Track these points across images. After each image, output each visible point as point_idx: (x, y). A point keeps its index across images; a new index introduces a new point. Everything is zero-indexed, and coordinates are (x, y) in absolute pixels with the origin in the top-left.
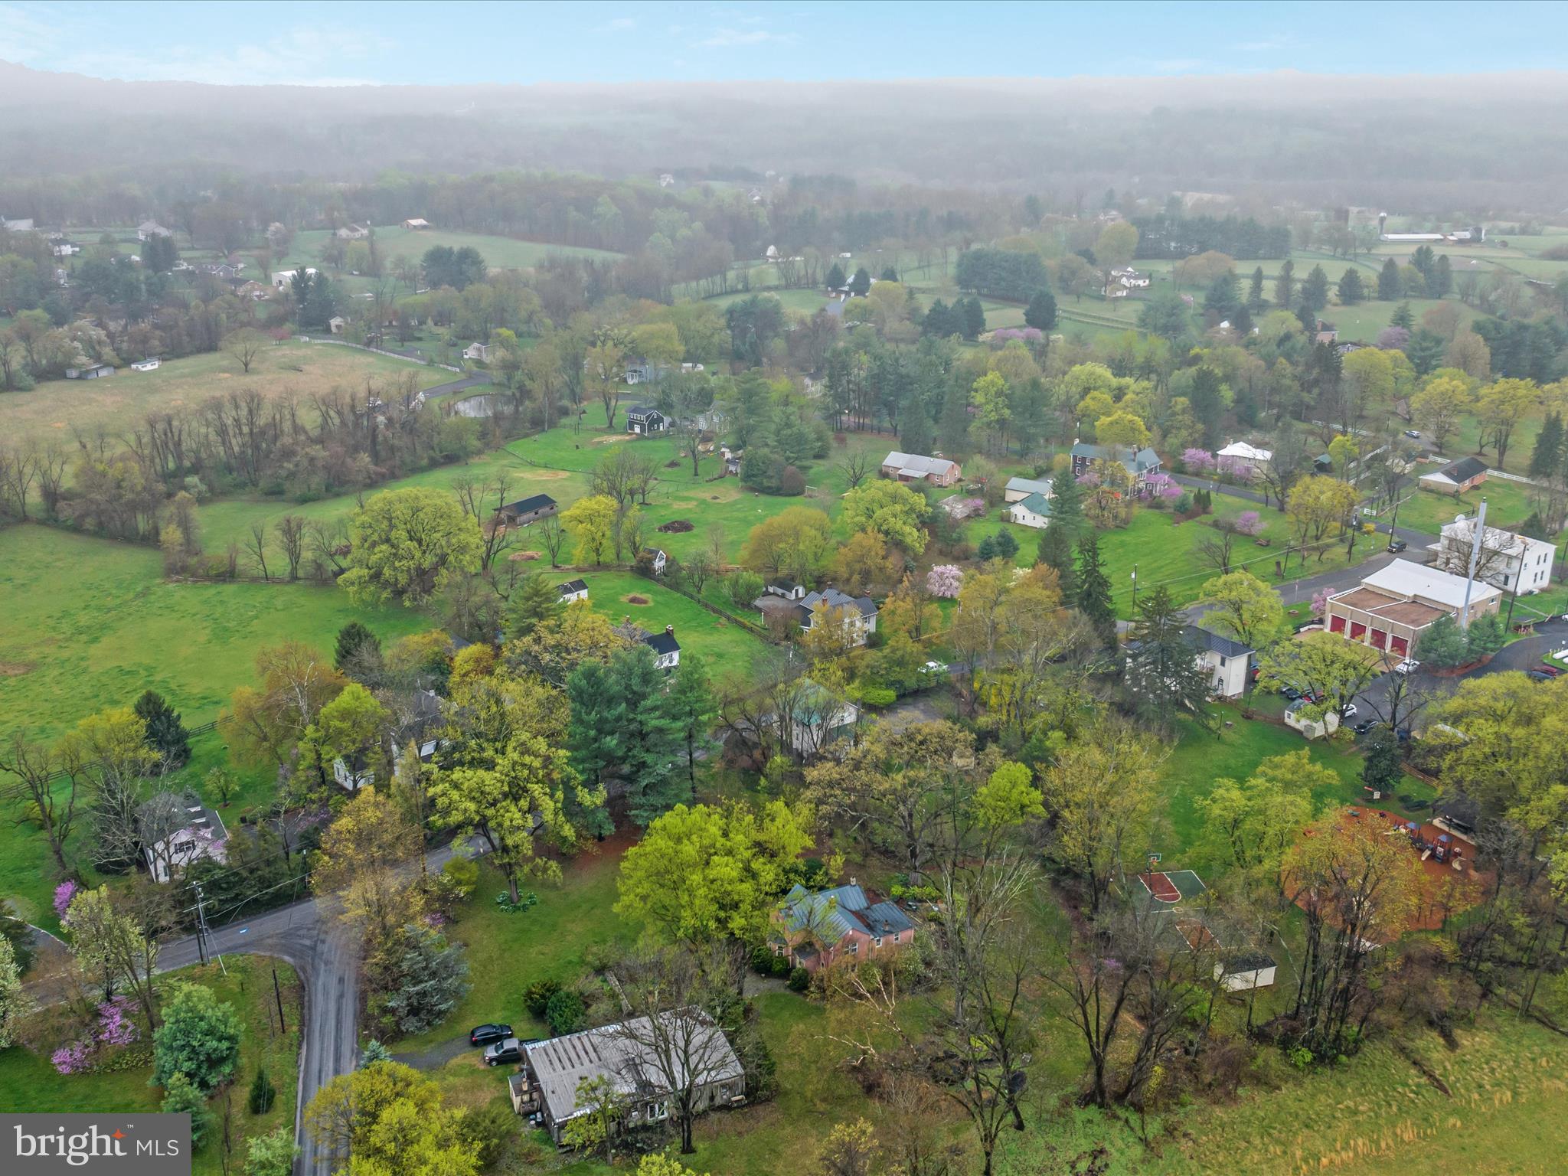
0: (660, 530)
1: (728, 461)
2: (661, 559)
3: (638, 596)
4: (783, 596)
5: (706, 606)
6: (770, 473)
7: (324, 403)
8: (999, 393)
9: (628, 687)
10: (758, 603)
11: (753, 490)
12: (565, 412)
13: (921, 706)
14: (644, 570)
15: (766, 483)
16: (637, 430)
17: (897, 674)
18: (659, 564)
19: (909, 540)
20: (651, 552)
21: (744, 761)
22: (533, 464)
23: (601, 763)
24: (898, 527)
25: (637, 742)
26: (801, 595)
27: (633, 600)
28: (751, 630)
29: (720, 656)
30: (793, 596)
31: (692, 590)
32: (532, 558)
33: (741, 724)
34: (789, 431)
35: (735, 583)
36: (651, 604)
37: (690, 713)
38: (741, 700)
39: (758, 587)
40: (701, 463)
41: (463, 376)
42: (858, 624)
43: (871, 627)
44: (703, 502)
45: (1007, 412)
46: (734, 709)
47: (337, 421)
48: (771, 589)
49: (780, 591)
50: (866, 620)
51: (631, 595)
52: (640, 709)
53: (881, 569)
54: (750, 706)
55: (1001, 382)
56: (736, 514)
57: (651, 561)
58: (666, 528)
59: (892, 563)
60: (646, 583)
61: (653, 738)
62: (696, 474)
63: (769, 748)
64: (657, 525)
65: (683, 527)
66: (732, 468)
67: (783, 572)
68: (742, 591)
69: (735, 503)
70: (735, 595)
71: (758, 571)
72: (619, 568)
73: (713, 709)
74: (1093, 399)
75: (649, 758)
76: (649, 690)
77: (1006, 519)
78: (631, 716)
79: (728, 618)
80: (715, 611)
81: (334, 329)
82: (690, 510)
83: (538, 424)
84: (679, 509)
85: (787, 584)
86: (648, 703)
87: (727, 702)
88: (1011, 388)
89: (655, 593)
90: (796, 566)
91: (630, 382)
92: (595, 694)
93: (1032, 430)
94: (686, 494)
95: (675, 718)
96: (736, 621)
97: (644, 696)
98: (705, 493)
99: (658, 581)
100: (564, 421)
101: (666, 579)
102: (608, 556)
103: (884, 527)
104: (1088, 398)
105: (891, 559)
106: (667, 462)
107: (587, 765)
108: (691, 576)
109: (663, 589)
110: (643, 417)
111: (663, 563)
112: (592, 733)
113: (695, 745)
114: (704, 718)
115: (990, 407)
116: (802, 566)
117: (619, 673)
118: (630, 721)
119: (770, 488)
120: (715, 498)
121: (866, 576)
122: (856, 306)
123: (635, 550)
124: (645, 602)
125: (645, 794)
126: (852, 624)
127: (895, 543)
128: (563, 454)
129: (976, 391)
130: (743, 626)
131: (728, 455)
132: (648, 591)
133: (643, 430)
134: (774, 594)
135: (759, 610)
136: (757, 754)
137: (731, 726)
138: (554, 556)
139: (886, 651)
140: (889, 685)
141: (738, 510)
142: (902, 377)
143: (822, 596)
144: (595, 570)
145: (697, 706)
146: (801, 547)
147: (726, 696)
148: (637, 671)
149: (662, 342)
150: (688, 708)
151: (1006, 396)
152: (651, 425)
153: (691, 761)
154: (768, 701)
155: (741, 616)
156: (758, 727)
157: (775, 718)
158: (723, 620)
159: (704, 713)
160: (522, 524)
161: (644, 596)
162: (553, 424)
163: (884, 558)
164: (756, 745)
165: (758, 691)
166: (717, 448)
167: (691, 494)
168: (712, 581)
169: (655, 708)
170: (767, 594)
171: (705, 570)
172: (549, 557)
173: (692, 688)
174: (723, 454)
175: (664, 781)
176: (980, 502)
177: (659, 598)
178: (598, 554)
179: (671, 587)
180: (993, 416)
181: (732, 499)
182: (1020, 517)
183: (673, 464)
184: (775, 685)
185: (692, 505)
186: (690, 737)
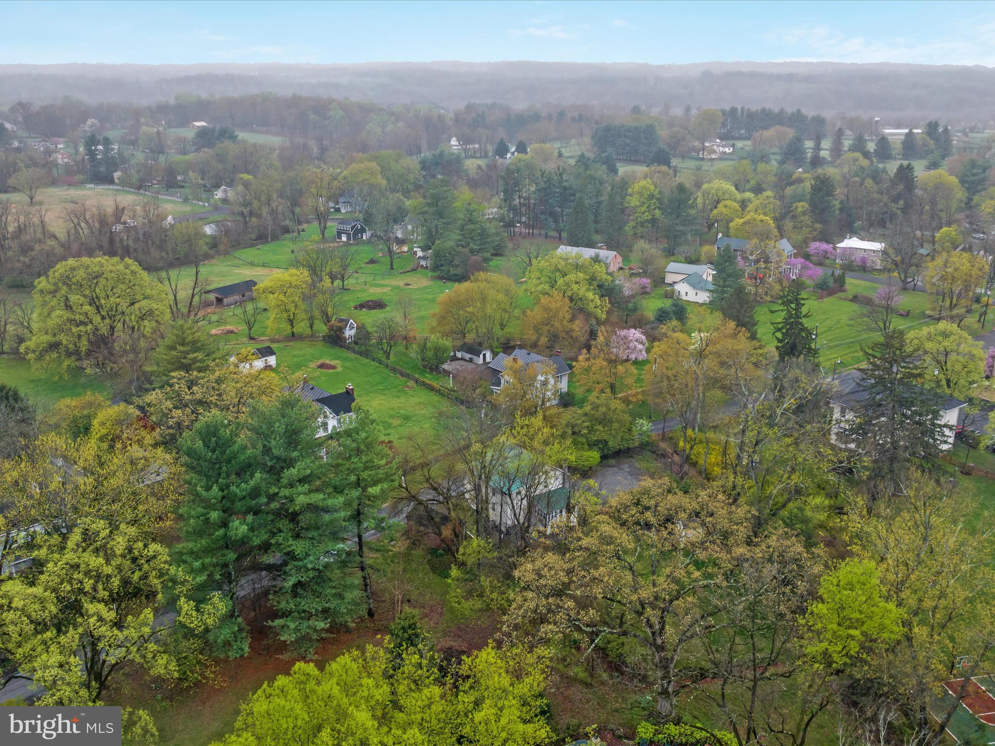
0: (356, 308)
1: (420, 257)
2: (351, 328)
3: (327, 362)
4: (471, 360)
5: (394, 370)
6: (456, 262)
7: (76, 216)
8: (651, 197)
9: (267, 450)
10: (446, 366)
11: (440, 278)
12: (286, 230)
13: (626, 467)
14: (335, 339)
15: (452, 271)
16: (344, 238)
17: (601, 432)
18: (349, 333)
19: (591, 307)
20: (341, 321)
21: (432, 540)
22: (252, 264)
23: (232, 556)
24: (581, 293)
25: (284, 524)
26: (488, 359)
27: (322, 366)
28: (438, 392)
29: (407, 418)
30: (480, 361)
31: (381, 355)
32: (232, 332)
33: (426, 495)
34: (472, 226)
35: (423, 348)
36: (339, 369)
37: (358, 484)
38: (425, 465)
39: (445, 350)
40: (395, 261)
41: (210, 209)
42: (552, 381)
43: (564, 386)
44: (398, 287)
45: (658, 212)
46: (418, 475)
47: (86, 231)
48: (459, 355)
49: (468, 356)
50: (558, 379)
51: (320, 362)
52: (284, 481)
53: (567, 333)
54: (436, 471)
55: (652, 188)
56: (425, 296)
57: (341, 330)
58: (361, 306)
59: (578, 327)
60: (336, 351)
61: (305, 519)
62: (392, 268)
63: (462, 523)
64: (352, 304)
65: (378, 305)
66: (423, 263)
67: (470, 338)
68: (430, 354)
69: (426, 288)
70: (423, 360)
71: (446, 335)
72: (312, 337)
73: (388, 478)
74: (726, 206)
75: (298, 547)
76: (295, 454)
77: (670, 295)
78: (273, 490)
79: (417, 381)
80: (402, 375)
81: (116, 181)
82: (385, 293)
83: (262, 238)
84: (373, 293)
85: (474, 350)
86: (293, 472)
87: (407, 469)
88: (660, 193)
89: (345, 359)
90: (483, 330)
91: (343, 211)
92: (218, 461)
93: (680, 228)
94: (382, 282)
95: (338, 490)
96: (424, 384)
97: (290, 463)
98: (399, 282)
99: (348, 348)
100: (287, 236)
101: (356, 348)
102: (301, 327)
103: (569, 293)
104: (720, 206)
105: (577, 322)
106: (367, 261)
107: (207, 560)
108: (380, 343)
109: (353, 356)
110: (349, 228)
111: (353, 332)
112: (214, 515)
113: (365, 525)
114: (374, 490)
115: (643, 209)
116: (489, 331)
117: (252, 429)
118: (272, 497)
119: (455, 275)
120: (408, 285)
121: (554, 338)
122: (520, 160)
123: (327, 319)
124: (334, 367)
125: (295, 594)
126: (545, 383)
127: (578, 308)
128: (280, 257)
129: (631, 195)
130: (431, 388)
131: (420, 254)
132: (338, 358)
133: (349, 238)
134: (462, 359)
135: (447, 373)
136: (447, 532)
137: (413, 498)
138: (250, 329)
139: (588, 408)
140: (591, 445)
141: (428, 293)
142: (565, 189)
143: (512, 356)
144: (289, 341)
145: (365, 475)
146: (489, 311)
147: (407, 461)
148: (280, 427)
149: (367, 176)
150: (353, 478)
151: (658, 199)
152: (355, 234)
153: (360, 544)
154: (460, 467)
155: (429, 379)
156: (447, 499)
157: (468, 487)
158: (411, 383)
159: (375, 483)
160: (229, 305)
161: (333, 363)
162: (275, 238)
163: (572, 320)
164: (445, 519)
165: (447, 455)
166: (411, 249)
167: (387, 282)
168: (401, 348)
169: (302, 481)
170: (454, 359)
171: (393, 338)
172: (247, 331)
173: (358, 452)
174: (415, 253)
175: (321, 576)
176: (646, 281)
177: (348, 364)
178: (292, 326)
179: (361, 354)
180: (647, 216)
181: (422, 285)
182: (683, 294)
183: (372, 262)
184: (468, 447)
185: (386, 290)
186: (357, 516)
